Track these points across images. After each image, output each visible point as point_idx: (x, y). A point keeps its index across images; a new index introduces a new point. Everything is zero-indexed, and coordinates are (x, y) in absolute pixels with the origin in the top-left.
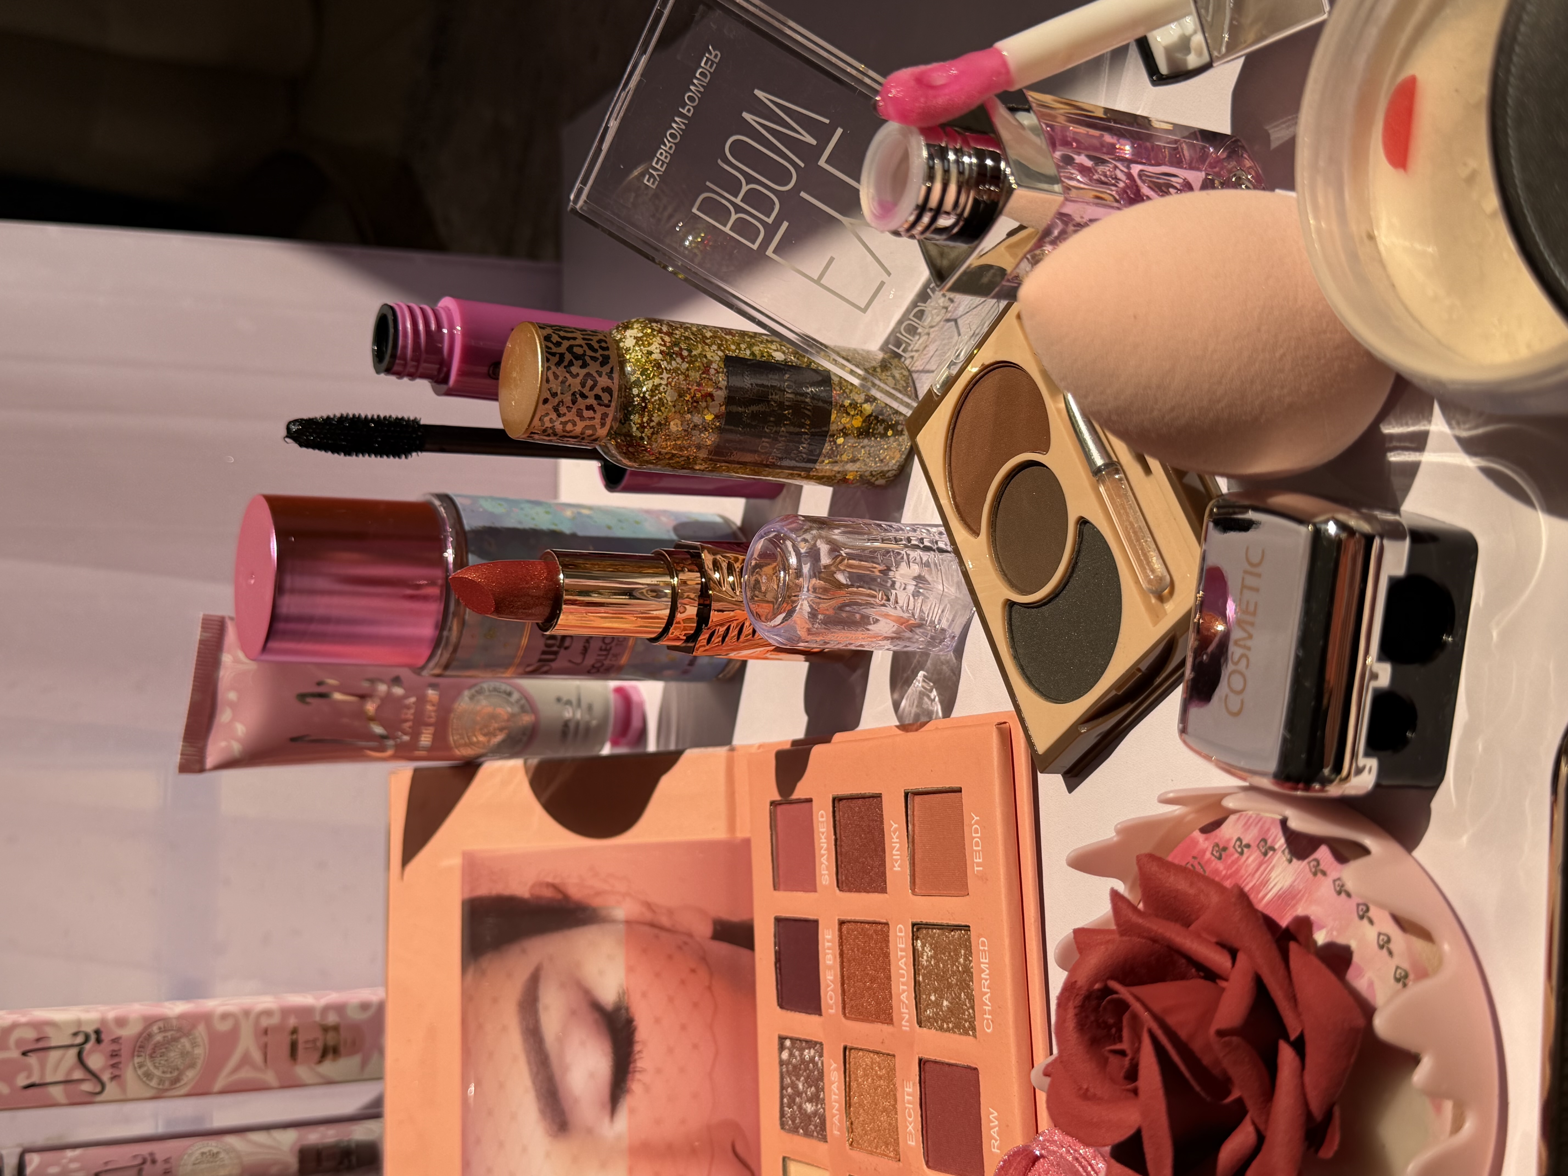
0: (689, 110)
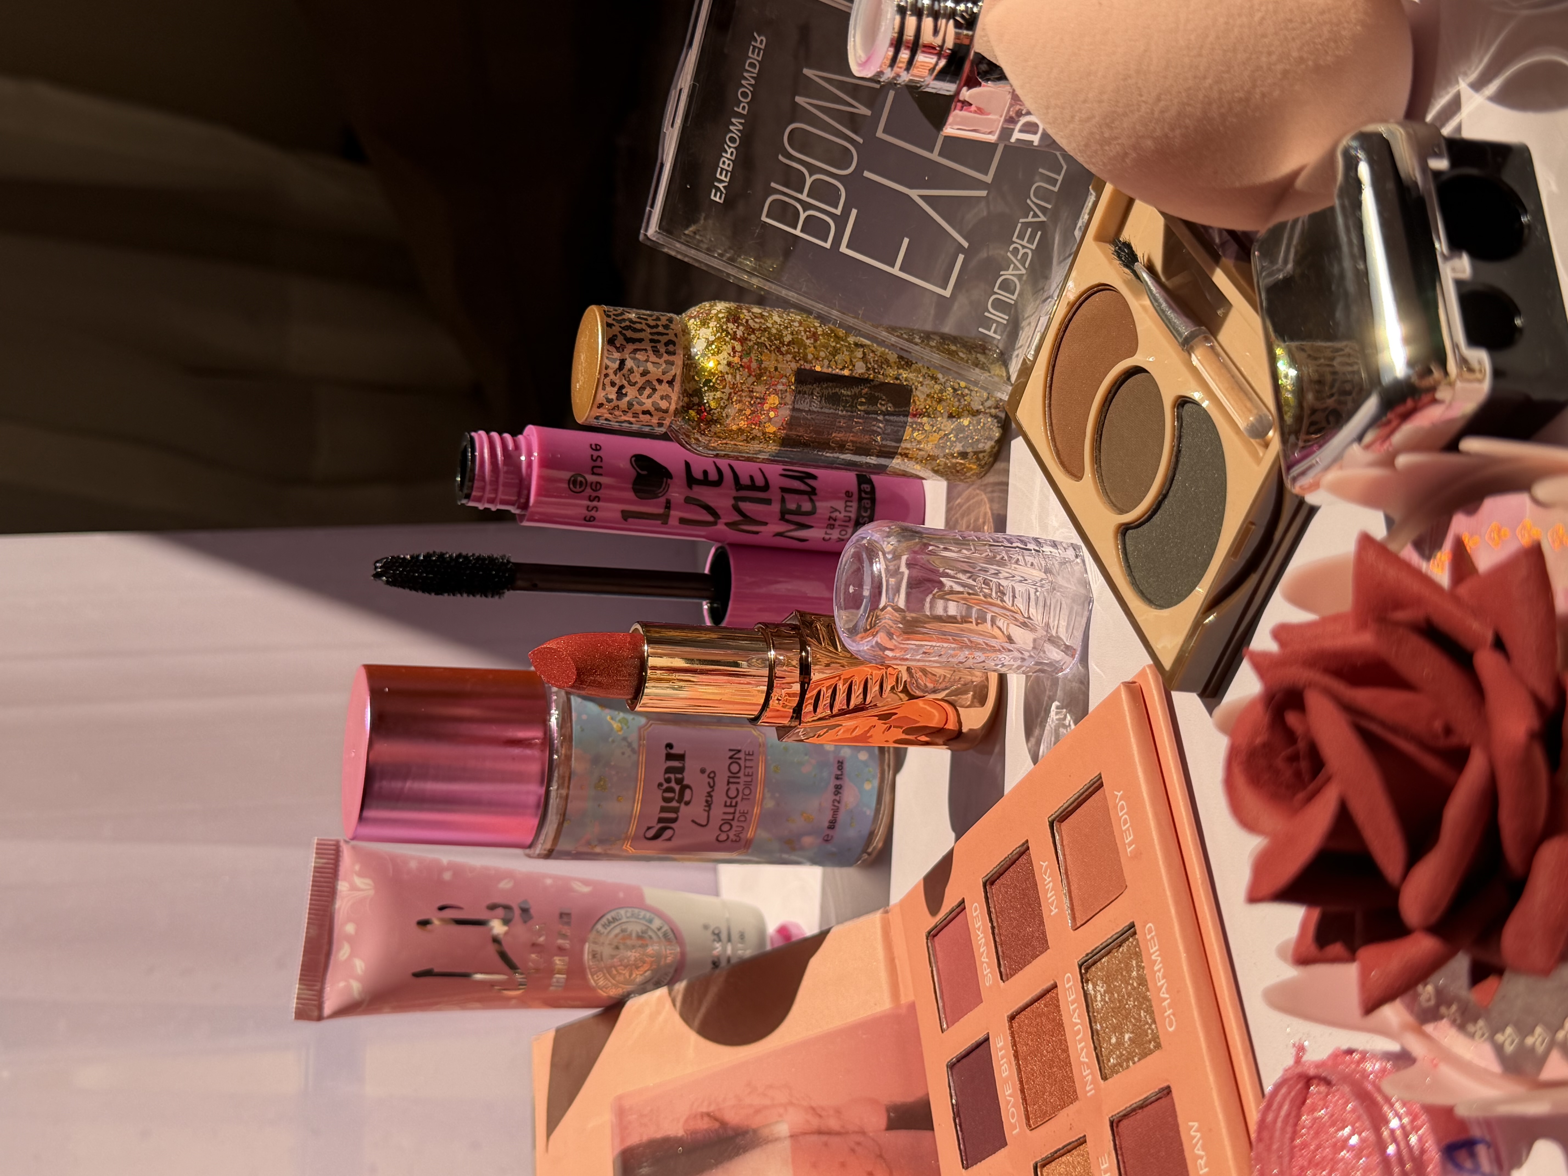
0: (744, 108)
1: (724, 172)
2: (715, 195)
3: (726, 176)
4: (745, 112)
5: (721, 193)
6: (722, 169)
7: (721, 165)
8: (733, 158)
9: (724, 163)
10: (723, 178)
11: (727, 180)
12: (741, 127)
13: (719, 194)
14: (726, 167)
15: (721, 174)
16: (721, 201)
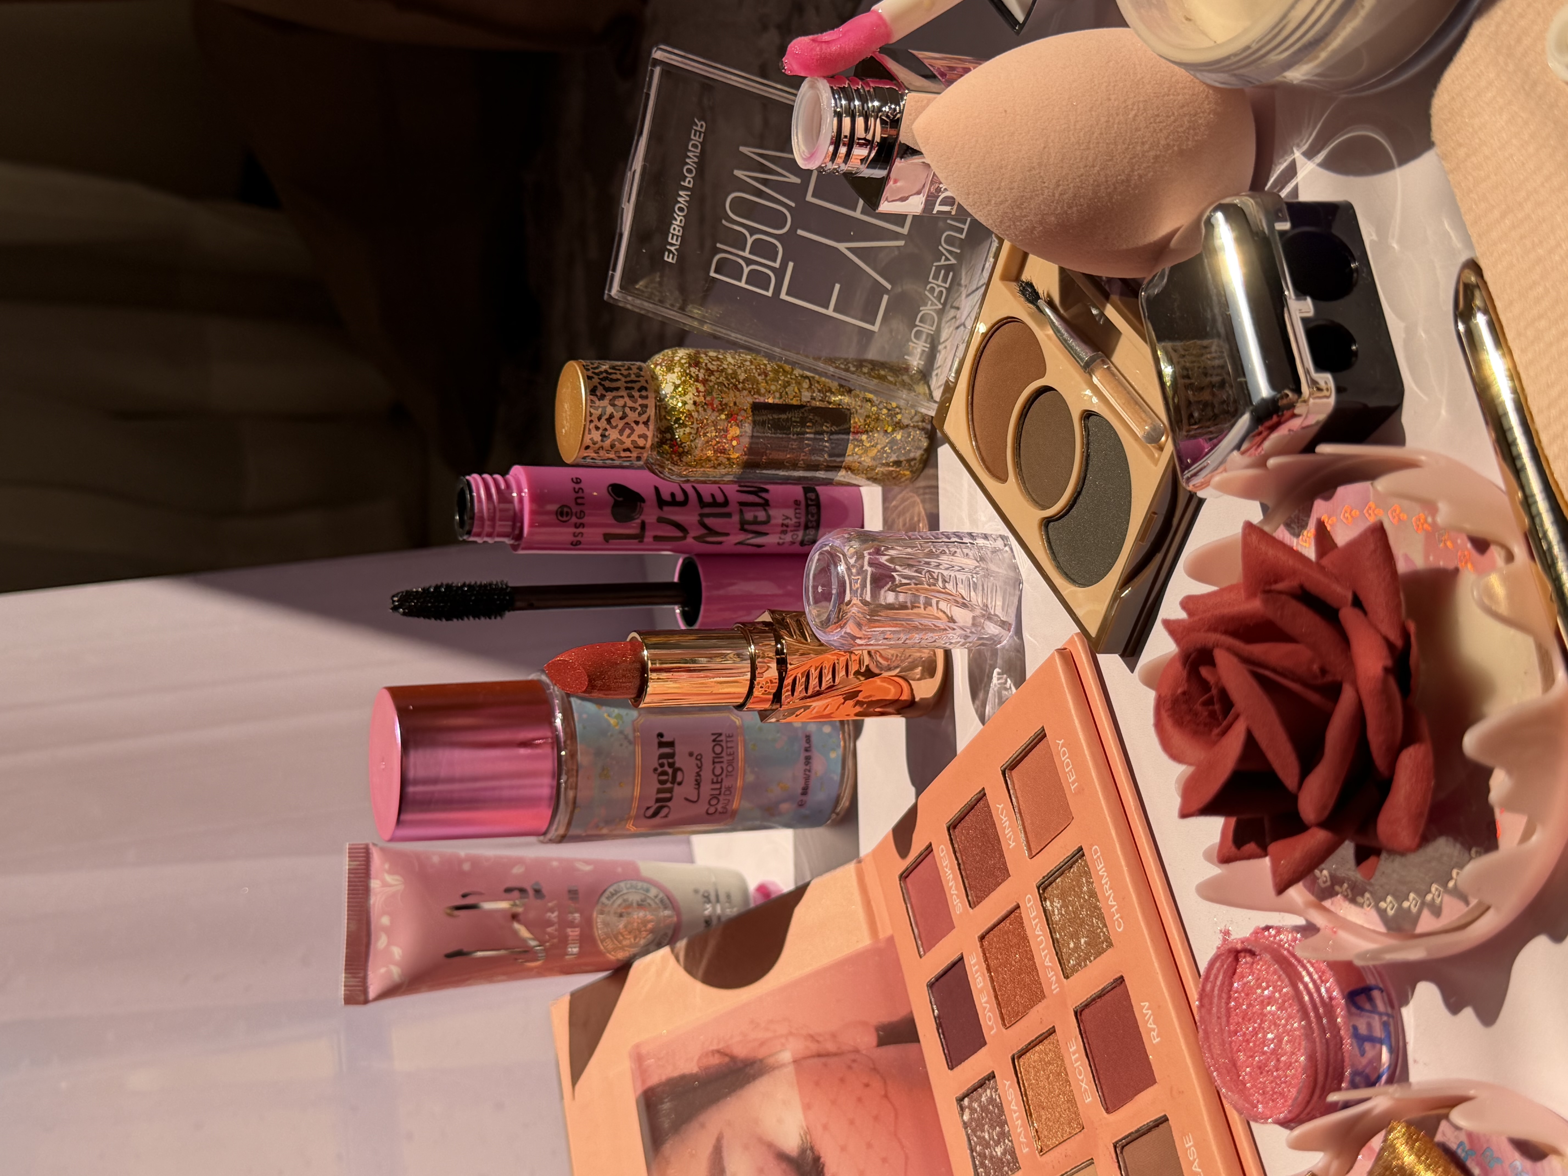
0: (689, 182)
1: (675, 237)
2: (668, 257)
3: (677, 240)
4: (691, 186)
5: (674, 254)
6: (673, 235)
7: (672, 231)
8: (682, 225)
9: (674, 229)
10: (674, 242)
11: (678, 243)
12: (688, 199)
13: (671, 256)
14: (676, 232)
15: (672, 238)
16: (674, 262)
